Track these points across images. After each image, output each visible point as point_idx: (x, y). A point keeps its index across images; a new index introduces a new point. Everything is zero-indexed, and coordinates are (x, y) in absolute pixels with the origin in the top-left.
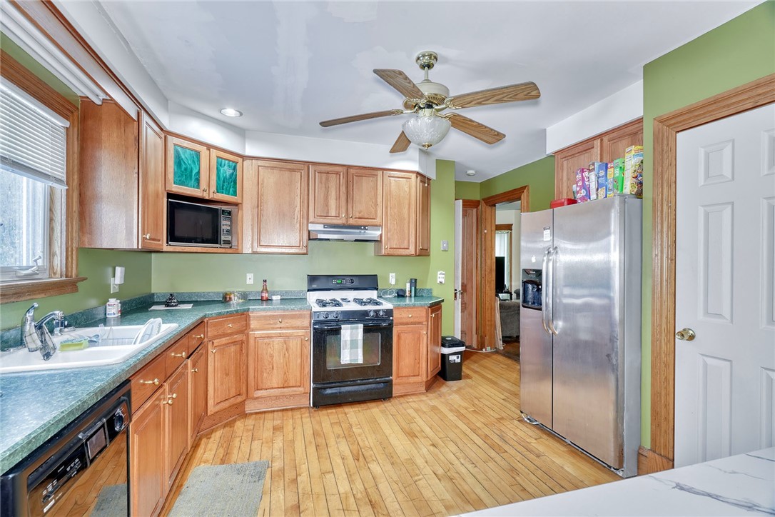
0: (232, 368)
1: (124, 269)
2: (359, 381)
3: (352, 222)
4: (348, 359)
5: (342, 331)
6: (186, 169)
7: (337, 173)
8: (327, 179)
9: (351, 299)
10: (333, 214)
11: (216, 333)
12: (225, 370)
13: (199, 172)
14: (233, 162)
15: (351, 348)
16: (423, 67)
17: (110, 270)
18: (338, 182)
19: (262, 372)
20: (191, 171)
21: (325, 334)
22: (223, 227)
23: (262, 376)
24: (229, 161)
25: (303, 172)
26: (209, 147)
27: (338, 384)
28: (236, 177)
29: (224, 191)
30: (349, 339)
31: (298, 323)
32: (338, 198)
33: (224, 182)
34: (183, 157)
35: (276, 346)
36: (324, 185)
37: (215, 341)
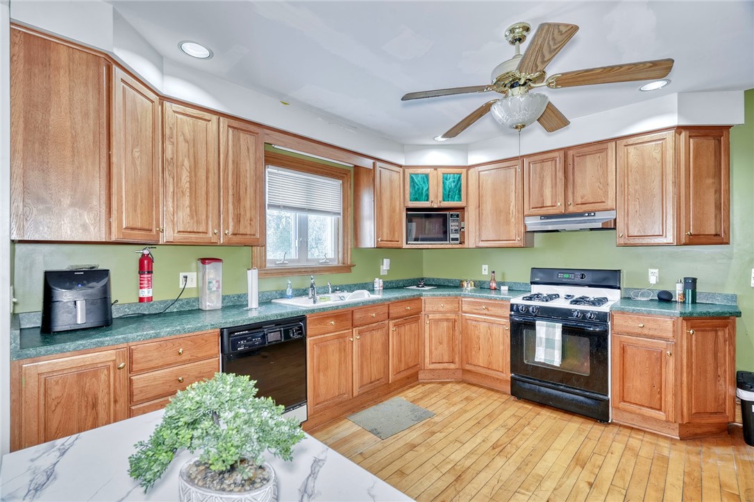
0: (445, 339)
1: (389, 260)
2: (561, 387)
3: (571, 209)
4: (543, 357)
5: (537, 327)
6: (418, 189)
7: (553, 159)
8: (542, 169)
9: (562, 295)
10: (549, 204)
11: (431, 309)
12: (439, 339)
13: (428, 189)
14: (458, 174)
15: (546, 347)
16: (513, 42)
17: (381, 260)
18: (554, 168)
19: (471, 350)
20: (423, 189)
21: (522, 326)
22: (451, 228)
23: (471, 353)
24: (454, 174)
25: (517, 167)
26: (436, 168)
27: (537, 382)
28: (460, 186)
29: (450, 199)
30: (544, 336)
31: (500, 311)
32: (554, 185)
33: (449, 192)
34: (416, 181)
35: (482, 330)
36: (538, 176)
37: (430, 315)
